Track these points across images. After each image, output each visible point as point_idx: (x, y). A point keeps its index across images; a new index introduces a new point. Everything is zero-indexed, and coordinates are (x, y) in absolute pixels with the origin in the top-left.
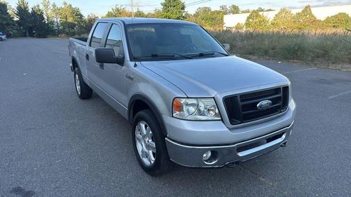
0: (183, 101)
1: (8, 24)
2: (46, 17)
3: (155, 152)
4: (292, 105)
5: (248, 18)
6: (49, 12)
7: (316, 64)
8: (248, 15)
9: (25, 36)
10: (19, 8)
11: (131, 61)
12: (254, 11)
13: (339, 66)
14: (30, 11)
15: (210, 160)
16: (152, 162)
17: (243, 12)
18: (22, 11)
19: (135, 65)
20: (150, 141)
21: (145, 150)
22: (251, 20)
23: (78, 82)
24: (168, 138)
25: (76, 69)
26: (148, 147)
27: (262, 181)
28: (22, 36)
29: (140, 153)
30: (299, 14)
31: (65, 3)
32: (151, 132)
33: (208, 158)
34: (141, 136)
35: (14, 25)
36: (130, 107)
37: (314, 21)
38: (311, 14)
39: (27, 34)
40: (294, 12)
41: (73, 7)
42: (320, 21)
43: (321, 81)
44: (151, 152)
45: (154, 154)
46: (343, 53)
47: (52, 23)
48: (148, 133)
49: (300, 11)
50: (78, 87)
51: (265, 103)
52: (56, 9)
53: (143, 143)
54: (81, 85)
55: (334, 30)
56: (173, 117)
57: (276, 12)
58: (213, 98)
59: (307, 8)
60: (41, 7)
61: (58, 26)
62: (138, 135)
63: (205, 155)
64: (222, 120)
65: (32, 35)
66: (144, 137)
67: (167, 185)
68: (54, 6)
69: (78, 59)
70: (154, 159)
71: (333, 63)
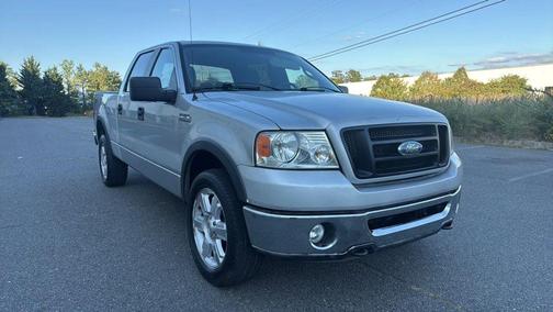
0: (273, 138)
1: (5, 96)
2: (66, 86)
3: (225, 239)
4: (455, 159)
5: (375, 87)
6: (72, 77)
7: (483, 142)
8: (374, 82)
9: (31, 114)
10: (25, 72)
11: (188, 92)
12: (383, 77)
13: (518, 143)
14: (41, 77)
15: (323, 242)
16: (221, 260)
17: (366, 80)
18: (29, 75)
19: (195, 98)
20: (218, 221)
21: (209, 241)
22: (379, 90)
23: (104, 159)
24: (249, 205)
25: (103, 136)
26: (214, 234)
27: (416, 292)
28: (25, 114)
29: (200, 249)
30: (449, 79)
31: (98, 65)
32: (219, 205)
33: (319, 239)
34: (202, 219)
35: (15, 97)
36: (184, 173)
37: (474, 85)
38: (466, 79)
39: (34, 111)
40: (442, 77)
41: (110, 70)
42: (482, 84)
43: (493, 161)
44: (218, 242)
45: (223, 243)
46: (522, 123)
47: (75, 94)
48: (213, 208)
49: (451, 75)
50: (104, 168)
51: (411, 146)
52: (82, 74)
53: (206, 231)
54: (108, 163)
55: (503, 96)
56: (256, 166)
57: (417, 78)
58: (325, 130)
59: (461, 71)
60: (60, 71)
61: (84, 99)
62: (197, 217)
63: (312, 235)
64: (341, 169)
65: (41, 113)
66: (207, 217)
67: (248, 301)
68: (80, 69)
69: (106, 120)
70: (223, 254)
71: (509, 139)
